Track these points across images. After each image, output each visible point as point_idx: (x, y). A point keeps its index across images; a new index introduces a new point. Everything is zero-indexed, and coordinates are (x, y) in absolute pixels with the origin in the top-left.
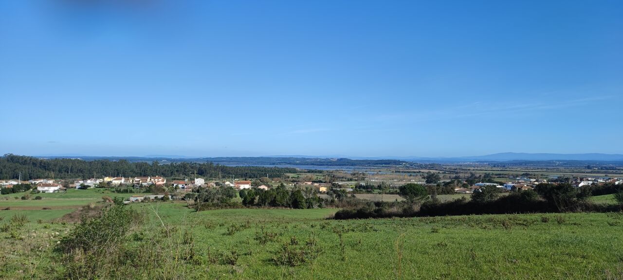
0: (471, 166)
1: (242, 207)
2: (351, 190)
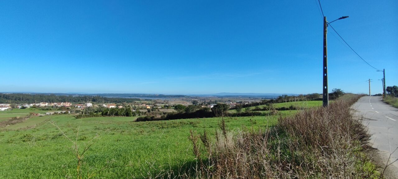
0: (210, 97)
1: (101, 116)
2: (160, 107)
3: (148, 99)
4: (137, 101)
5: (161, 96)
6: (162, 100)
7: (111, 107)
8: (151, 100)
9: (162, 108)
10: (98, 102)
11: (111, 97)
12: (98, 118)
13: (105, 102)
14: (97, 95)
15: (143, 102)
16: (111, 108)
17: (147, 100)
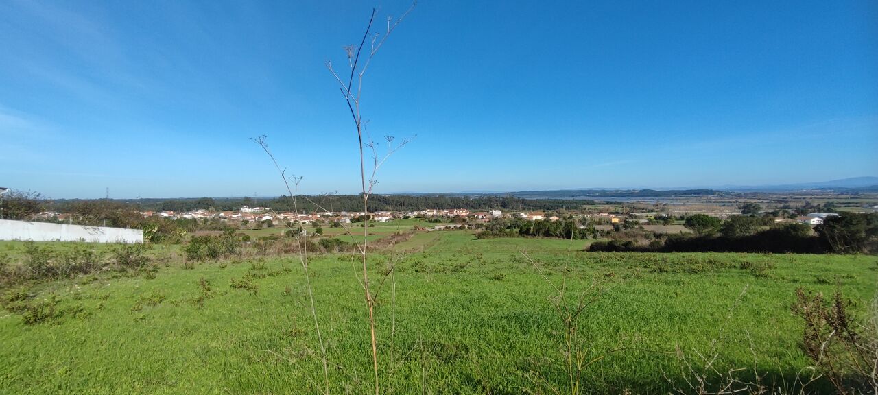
0: (809, 194)
1: (518, 237)
2: (646, 221)
3: (613, 200)
4: (588, 207)
5: (645, 193)
6: (649, 202)
7: (535, 218)
8: (620, 203)
9: (650, 222)
10: (511, 207)
11: (535, 199)
12: (514, 238)
13: (524, 209)
14: (509, 194)
15: (601, 207)
16: (536, 220)
17: (611, 203)
